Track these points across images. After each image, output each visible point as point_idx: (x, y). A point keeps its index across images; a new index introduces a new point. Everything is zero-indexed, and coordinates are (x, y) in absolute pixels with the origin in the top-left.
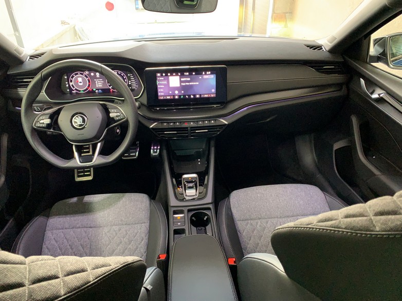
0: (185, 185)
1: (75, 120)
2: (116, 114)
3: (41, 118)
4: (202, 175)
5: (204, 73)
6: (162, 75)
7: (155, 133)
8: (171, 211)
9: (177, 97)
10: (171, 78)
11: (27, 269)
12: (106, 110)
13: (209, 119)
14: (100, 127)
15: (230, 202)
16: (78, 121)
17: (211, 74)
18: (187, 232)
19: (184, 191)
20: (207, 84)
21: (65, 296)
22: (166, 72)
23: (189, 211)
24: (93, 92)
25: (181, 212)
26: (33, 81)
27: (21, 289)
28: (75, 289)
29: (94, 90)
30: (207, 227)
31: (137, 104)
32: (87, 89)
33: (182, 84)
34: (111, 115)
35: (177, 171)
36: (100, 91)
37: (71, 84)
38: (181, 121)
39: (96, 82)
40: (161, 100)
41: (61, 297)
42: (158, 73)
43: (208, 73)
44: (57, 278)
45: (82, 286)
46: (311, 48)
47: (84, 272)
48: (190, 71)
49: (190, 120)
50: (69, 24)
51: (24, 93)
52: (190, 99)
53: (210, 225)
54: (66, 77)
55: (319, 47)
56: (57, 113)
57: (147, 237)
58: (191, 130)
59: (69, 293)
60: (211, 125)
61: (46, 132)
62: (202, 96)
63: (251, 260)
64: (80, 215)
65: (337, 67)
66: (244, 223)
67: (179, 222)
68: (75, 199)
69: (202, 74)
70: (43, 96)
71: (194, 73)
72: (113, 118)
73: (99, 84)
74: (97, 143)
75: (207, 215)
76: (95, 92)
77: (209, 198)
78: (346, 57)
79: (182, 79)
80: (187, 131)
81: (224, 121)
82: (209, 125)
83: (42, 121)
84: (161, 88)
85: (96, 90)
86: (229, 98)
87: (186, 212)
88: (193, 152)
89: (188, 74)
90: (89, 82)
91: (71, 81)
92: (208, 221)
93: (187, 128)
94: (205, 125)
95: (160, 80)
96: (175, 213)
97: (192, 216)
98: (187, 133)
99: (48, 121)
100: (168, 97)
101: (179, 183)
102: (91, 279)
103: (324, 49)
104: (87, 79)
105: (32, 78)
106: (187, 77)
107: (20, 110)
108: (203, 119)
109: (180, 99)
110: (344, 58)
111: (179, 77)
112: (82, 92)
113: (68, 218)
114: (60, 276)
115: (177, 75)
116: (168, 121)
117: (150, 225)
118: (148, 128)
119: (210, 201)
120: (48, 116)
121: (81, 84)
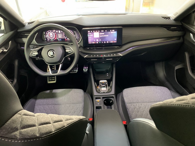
0: (101, 85)
1: (50, 53)
2: (69, 50)
3: (34, 52)
4: (109, 81)
5: (111, 31)
6: (90, 32)
7: (86, 60)
8: (94, 97)
9: (97, 43)
10: (95, 33)
11: (36, 119)
12: (64, 48)
13: (113, 53)
14: (61, 56)
15: (123, 94)
16: (51, 53)
17: (115, 31)
18: (102, 108)
19: (100, 88)
20: (112, 36)
21: (55, 132)
22: (93, 30)
23: (103, 98)
24: (57, 40)
25: (99, 98)
26: (30, 35)
27: (35, 127)
28: (59, 129)
29: (58, 39)
30: (112, 106)
31: (79, 46)
32: (54, 39)
33: (100, 36)
34: (67, 51)
35: (97, 79)
36: (60, 39)
37: (47, 36)
38: (99, 54)
39: (59, 35)
40: (90, 44)
41: (53, 132)
42: (89, 31)
43: (113, 31)
44: (50, 123)
45: (62, 128)
46: (164, 18)
47: (62, 121)
48: (104, 30)
49: (104, 54)
50: (44, 9)
51: (25, 40)
52: (104, 43)
53: (113, 105)
54: (44, 33)
55: (169, 18)
56: (41, 50)
57: (83, 110)
58: (104, 59)
59: (56, 131)
60: (114, 56)
61: (35, 59)
62: (110, 42)
63: (136, 122)
64: (51, 98)
65: (178, 28)
66: (130, 105)
67: (98, 103)
68: (48, 91)
69: (110, 31)
70: (34, 41)
71: (106, 31)
72: (67, 52)
73: (60, 36)
74: (60, 64)
75: (112, 100)
76: (58, 40)
77: (113, 92)
78: (182, 23)
79: (100, 34)
80: (102, 59)
81: (120, 55)
82: (113, 56)
83: (34, 54)
84: (90, 38)
85: (59, 39)
86: (123, 43)
87: (102, 98)
88: (104, 70)
89: (103, 31)
90: (55, 35)
91: (47, 35)
92: (112, 103)
93: (102, 58)
94: (111, 56)
95: (89, 34)
96: (96, 98)
97: (104, 100)
98: (102, 60)
99: (37, 53)
100: (93, 43)
101: (98, 84)
102: (65, 125)
103: (171, 19)
104: (54, 34)
105: (29, 33)
106: (102, 32)
107: (24, 49)
108: (110, 53)
109: (99, 44)
110: (181, 23)
111: (98, 33)
112: (52, 40)
113: (45, 100)
114: (51, 123)
115: (98, 32)
116: (93, 54)
117: (84, 104)
118: (83, 58)
119: (113, 94)
120: (37, 51)
121: (52, 36)
